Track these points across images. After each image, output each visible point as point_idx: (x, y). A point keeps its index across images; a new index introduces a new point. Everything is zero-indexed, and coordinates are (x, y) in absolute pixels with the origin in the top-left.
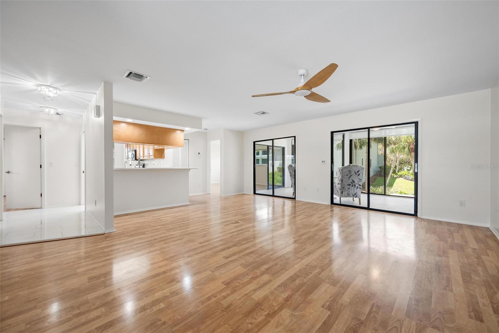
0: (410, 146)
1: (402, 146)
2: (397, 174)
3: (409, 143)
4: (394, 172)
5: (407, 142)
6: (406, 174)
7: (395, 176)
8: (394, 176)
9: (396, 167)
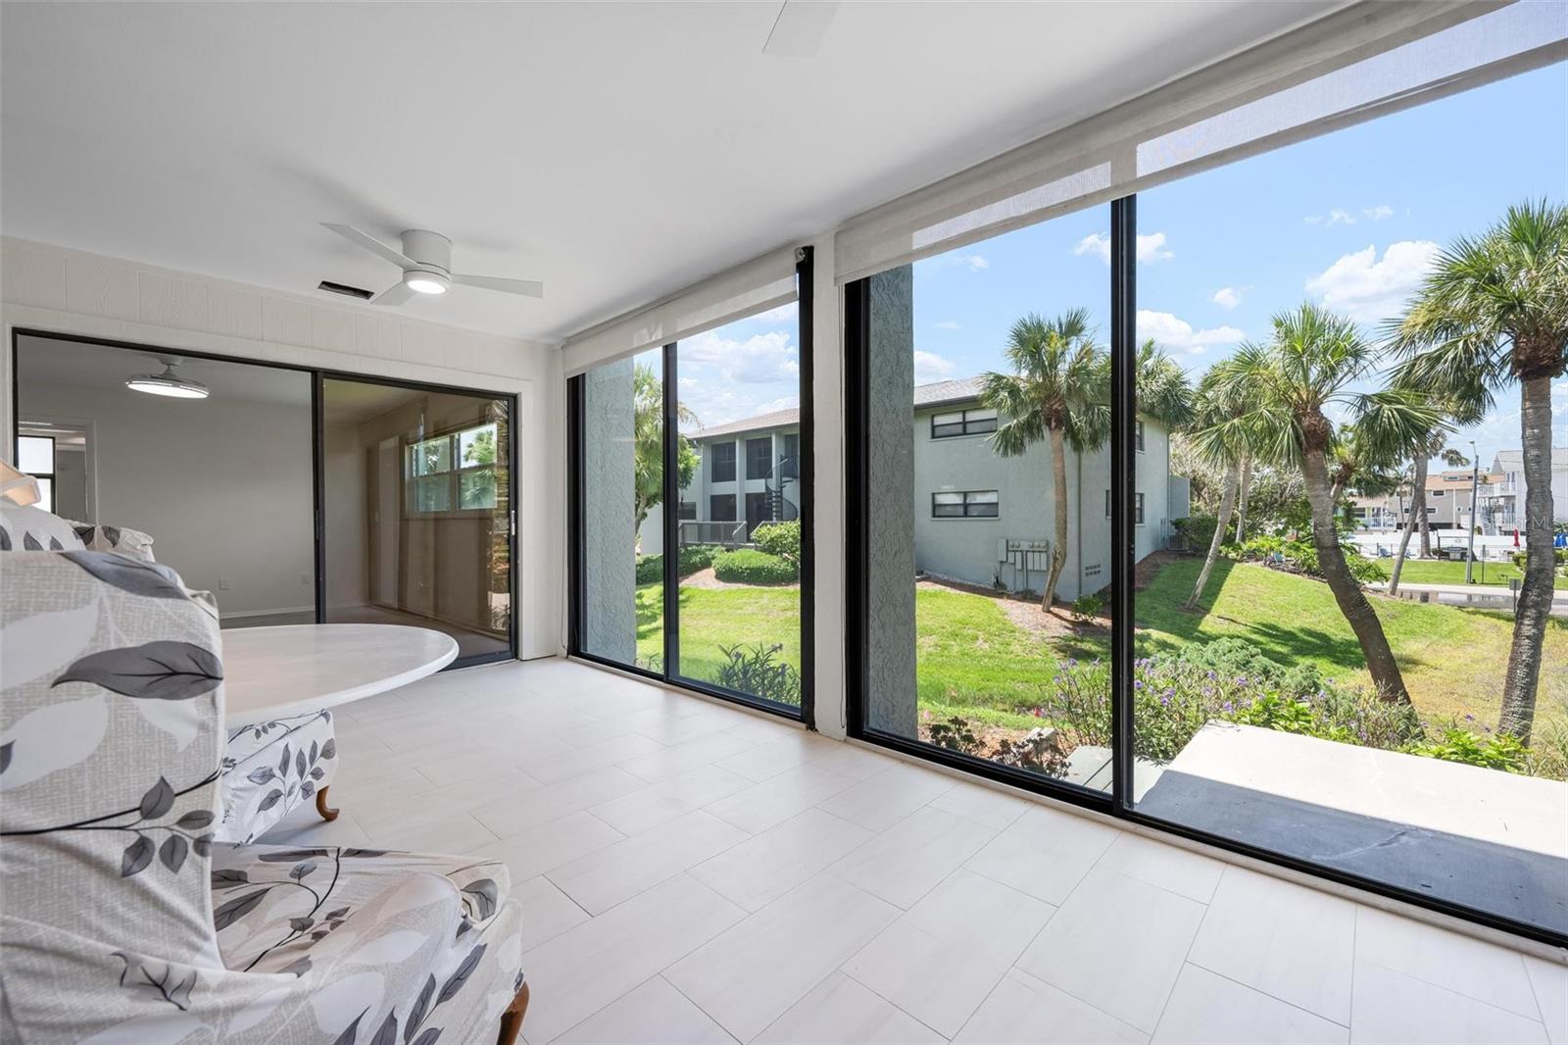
0: (1300, 422)
1: (1259, 423)
2: (1240, 548)
3: (1297, 407)
4: (1228, 540)
5: (1287, 401)
6: (1272, 549)
7: (1233, 555)
8: (1230, 555)
9: (1234, 522)
